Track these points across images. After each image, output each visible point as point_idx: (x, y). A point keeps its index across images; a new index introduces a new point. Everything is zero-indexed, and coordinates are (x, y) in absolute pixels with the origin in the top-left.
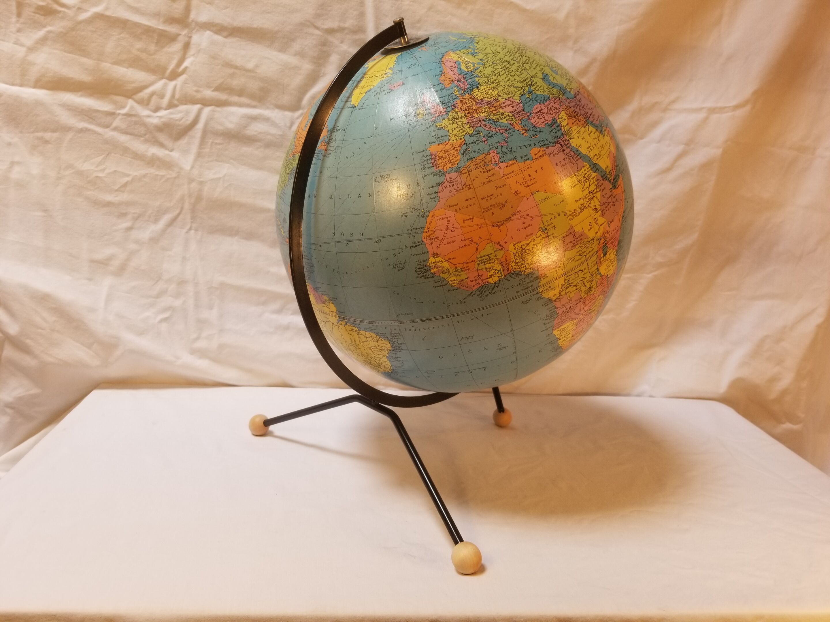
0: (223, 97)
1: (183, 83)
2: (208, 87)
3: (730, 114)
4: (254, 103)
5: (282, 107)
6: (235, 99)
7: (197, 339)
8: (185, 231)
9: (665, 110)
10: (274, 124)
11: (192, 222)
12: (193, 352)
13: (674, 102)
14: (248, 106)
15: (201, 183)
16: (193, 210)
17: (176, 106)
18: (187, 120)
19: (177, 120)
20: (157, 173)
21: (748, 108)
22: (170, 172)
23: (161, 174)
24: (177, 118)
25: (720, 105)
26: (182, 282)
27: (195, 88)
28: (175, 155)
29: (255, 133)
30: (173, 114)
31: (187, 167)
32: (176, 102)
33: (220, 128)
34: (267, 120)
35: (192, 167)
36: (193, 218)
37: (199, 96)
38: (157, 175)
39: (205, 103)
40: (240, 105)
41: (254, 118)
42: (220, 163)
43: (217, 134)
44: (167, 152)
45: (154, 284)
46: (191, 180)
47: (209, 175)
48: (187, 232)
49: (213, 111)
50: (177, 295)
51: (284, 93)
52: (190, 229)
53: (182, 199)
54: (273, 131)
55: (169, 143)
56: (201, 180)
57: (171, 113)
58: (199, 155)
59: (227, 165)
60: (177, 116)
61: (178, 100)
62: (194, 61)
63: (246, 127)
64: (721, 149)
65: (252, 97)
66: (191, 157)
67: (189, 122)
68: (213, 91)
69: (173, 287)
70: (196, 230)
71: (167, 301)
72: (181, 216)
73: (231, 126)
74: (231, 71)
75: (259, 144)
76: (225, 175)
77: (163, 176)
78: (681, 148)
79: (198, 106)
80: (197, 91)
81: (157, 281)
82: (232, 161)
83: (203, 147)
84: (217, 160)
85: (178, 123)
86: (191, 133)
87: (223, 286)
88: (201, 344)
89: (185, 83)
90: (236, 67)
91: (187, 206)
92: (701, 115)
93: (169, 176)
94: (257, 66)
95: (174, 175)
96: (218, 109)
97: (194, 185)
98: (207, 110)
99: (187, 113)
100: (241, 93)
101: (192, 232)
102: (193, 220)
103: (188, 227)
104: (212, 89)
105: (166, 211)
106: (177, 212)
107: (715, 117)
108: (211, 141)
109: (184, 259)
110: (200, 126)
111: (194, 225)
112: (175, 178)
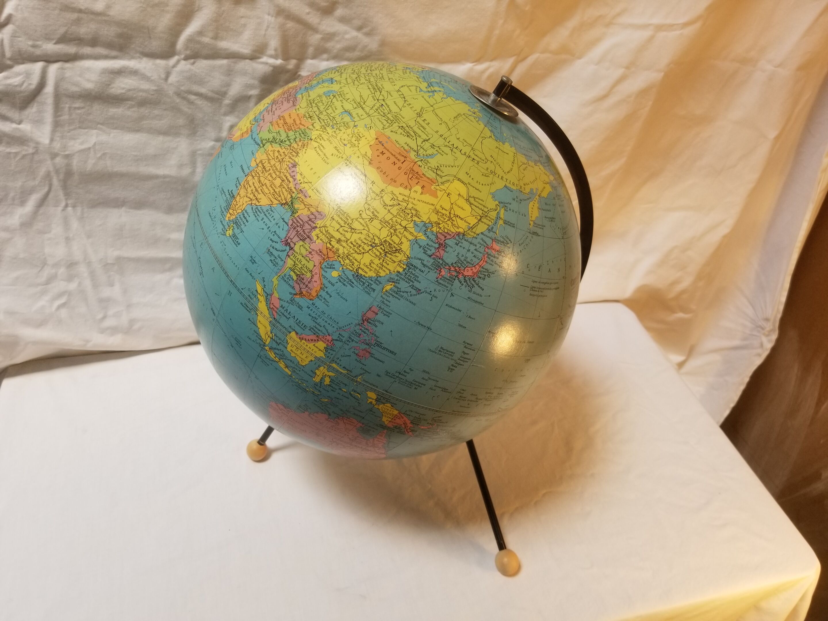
0: (71, 49)
1: (12, 37)
2: (48, 38)
3: (678, 32)
4: (114, 53)
5: (152, 55)
6: (87, 50)
7: (104, 318)
8: (60, 209)
9: (609, 25)
10: (145, 77)
11: (66, 199)
12: (103, 331)
13: (619, 15)
14: (106, 57)
15: (67, 156)
16: (65, 187)
17: (10, 67)
18: (30, 84)
19: (16, 86)
20: (8, 150)
21: (698, 25)
22: (25, 148)
23: (14, 151)
24: (16, 84)
25: (669, 21)
26: (71, 265)
27: (30, 43)
28: (26, 127)
29: (123, 91)
30: (9, 78)
31: (45, 140)
32: (9, 62)
33: (74, 89)
34: (134, 73)
35: (52, 140)
36: (67, 195)
37: (38, 52)
38: (10, 153)
39: (49, 59)
40: (97, 57)
41: (119, 72)
42: (86, 130)
43: (73, 96)
44: (14, 126)
45: (40, 271)
46: (54, 156)
47: (75, 146)
48: (63, 210)
49: (62, 69)
50: (70, 279)
51: (150, 38)
52: (66, 206)
53: (48, 176)
54: (145, 86)
55: (13, 114)
56: (67, 153)
57: (7, 78)
58: (57, 125)
59: (95, 131)
60: (15, 81)
61: (10, 59)
62: (19, 5)
63: (109, 85)
64: (662, 74)
65: (110, 45)
66: (47, 128)
67: (33, 87)
68: (55, 43)
69: (62, 270)
70: (74, 207)
71: (60, 286)
72: (51, 195)
73: (89, 86)
74: (75, 16)
75: (130, 102)
76: (95, 144)
77: (16, 154)
78: (620, 72)
79: (40, 65)
80: (34, 46)
81: (43, 267)
82: (99, 126)
83: (59, 113)
84: (80, 128)
85: (18, 89)
86: (39, 98)
87: (119, 259)
88: (109, 322)
89: (14, 36)
90: (80, 11)
91: (55, 182)
92: (647, 34)
93: (24, 153)
94: (108, 7)
95: (31, 151)
96: (68, 65)
97: (58, 160)
98: (53, 69)
99: (28, 75)
100: (94, 42)
101: (70, 209)
102: (66, 197)
103: (63, 204)
104: (54, 42)
105: (32, 191)
106: (46, 189)
107: (661, 35)
108: (67, 106)
109: (68, 239)
110: (49, 89)
111: (70, 202)
112: (33, 154)
